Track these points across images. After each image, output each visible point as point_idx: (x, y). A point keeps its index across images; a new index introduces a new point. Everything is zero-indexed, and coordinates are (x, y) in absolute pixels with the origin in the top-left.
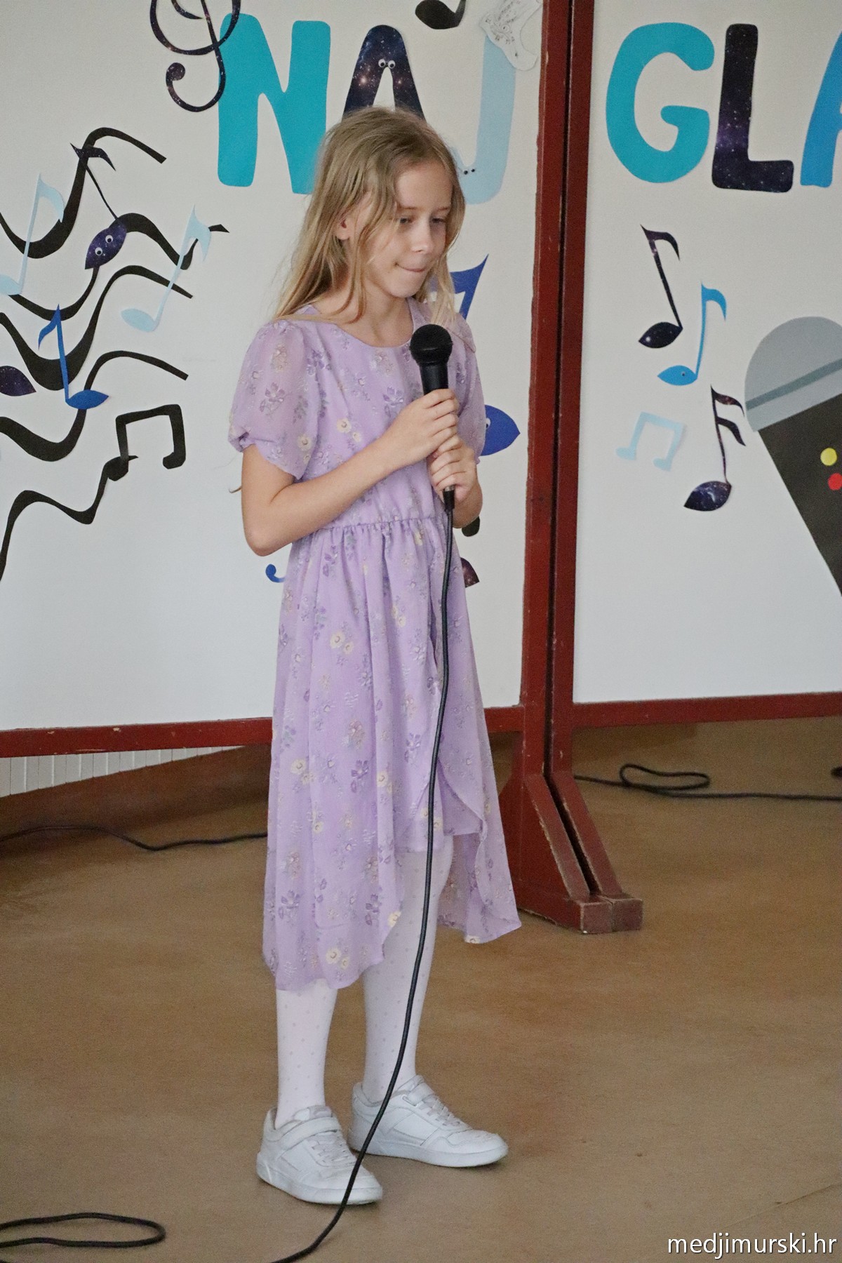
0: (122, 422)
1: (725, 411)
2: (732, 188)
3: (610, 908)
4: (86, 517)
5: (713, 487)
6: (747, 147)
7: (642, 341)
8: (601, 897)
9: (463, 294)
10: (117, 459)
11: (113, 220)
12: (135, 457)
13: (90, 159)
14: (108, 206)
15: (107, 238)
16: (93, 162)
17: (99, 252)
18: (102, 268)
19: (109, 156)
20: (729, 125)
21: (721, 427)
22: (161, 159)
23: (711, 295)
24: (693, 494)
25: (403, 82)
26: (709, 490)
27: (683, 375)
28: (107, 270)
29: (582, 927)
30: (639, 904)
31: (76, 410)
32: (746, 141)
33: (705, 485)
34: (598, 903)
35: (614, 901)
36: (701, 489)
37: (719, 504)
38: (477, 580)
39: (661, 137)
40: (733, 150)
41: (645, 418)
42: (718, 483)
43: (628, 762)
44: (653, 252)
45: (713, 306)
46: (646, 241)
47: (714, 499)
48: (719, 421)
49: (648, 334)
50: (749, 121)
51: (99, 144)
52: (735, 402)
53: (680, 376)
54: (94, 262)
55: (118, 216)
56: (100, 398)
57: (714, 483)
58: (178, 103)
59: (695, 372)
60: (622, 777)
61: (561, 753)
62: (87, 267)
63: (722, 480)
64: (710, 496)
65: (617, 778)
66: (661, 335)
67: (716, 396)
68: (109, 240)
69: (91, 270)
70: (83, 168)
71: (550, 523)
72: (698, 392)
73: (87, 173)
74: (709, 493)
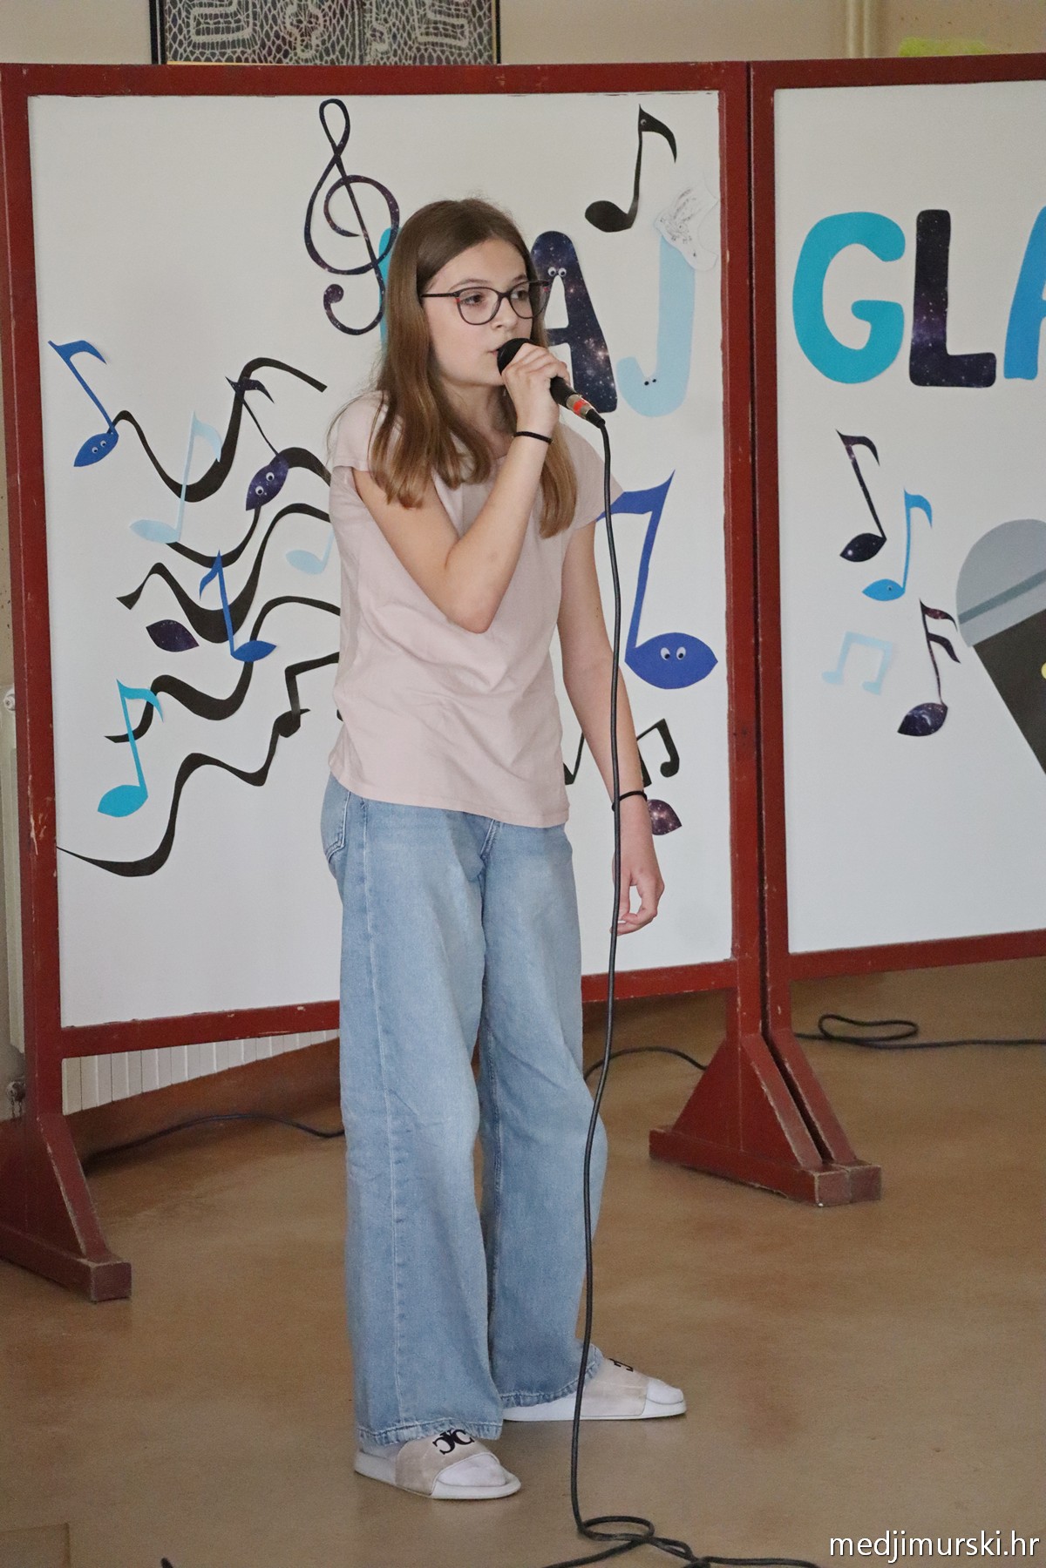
0: (292, 673)
1: (937, 627)
2: (931, 385)
3: (847, 1176)
4: (258, 778)
5: (929, 711)
6: (945, 340)
7: (844, 555)
8: (834, 1165)
9: (649, 515)
10: (289, 713)
11: (274, 455)
12: (307, 710)
13: (246, 392)
14: (268, 442)
15: (268, 476)
16: (251, 396)
17: (260, 492)
18: (264, 508)
19: (267, 388)
20: (925, 318)
21: (932, 643)
22: (321, 387)
23: (915, 501)
24: (907, 718)
25: (576, 289)
26: (924, 713)
27: (890, 589)
28: (269, 510)
29: (817, 1200)
30: (877, 1171)
31: (242, 664)
32: (944, 334)
33: (918, 708)
34: (833, 1173)
35: (849, 1169)
36: (915, 712)
37: (936, 727)
38: (680, 825)
39: (853, 334)
40: (930, 345)
41: (851, 638)
42: (933, 705)
43: (825, 1013)
44: (851, 457)
45: (917, 513)
46: (842, 447)
47: (929, 722)
48: (931, 637)
49: (849, 546)
50: (946, 313)
51: (255, 375)
52: (947, 616)
53: (886, 591)
54: (255, 502)
55: (279, 452)
56: (267, 649)
57: (928, 705)
58: (337, 327)
59: (902, 586)
60: (822, 1030)
61: (779, 1008)
62: (248, 508)
63: (939, 703)
64: (925, 719)
65: (818, 1032)
66: (864, 548)
67: (925, 610)
68: (271, 477)
69: (252, 512)
70: (239, 402)
71: (754, 758)
72: (907, 607)
73: (244, 407)
74: (924, 716)
